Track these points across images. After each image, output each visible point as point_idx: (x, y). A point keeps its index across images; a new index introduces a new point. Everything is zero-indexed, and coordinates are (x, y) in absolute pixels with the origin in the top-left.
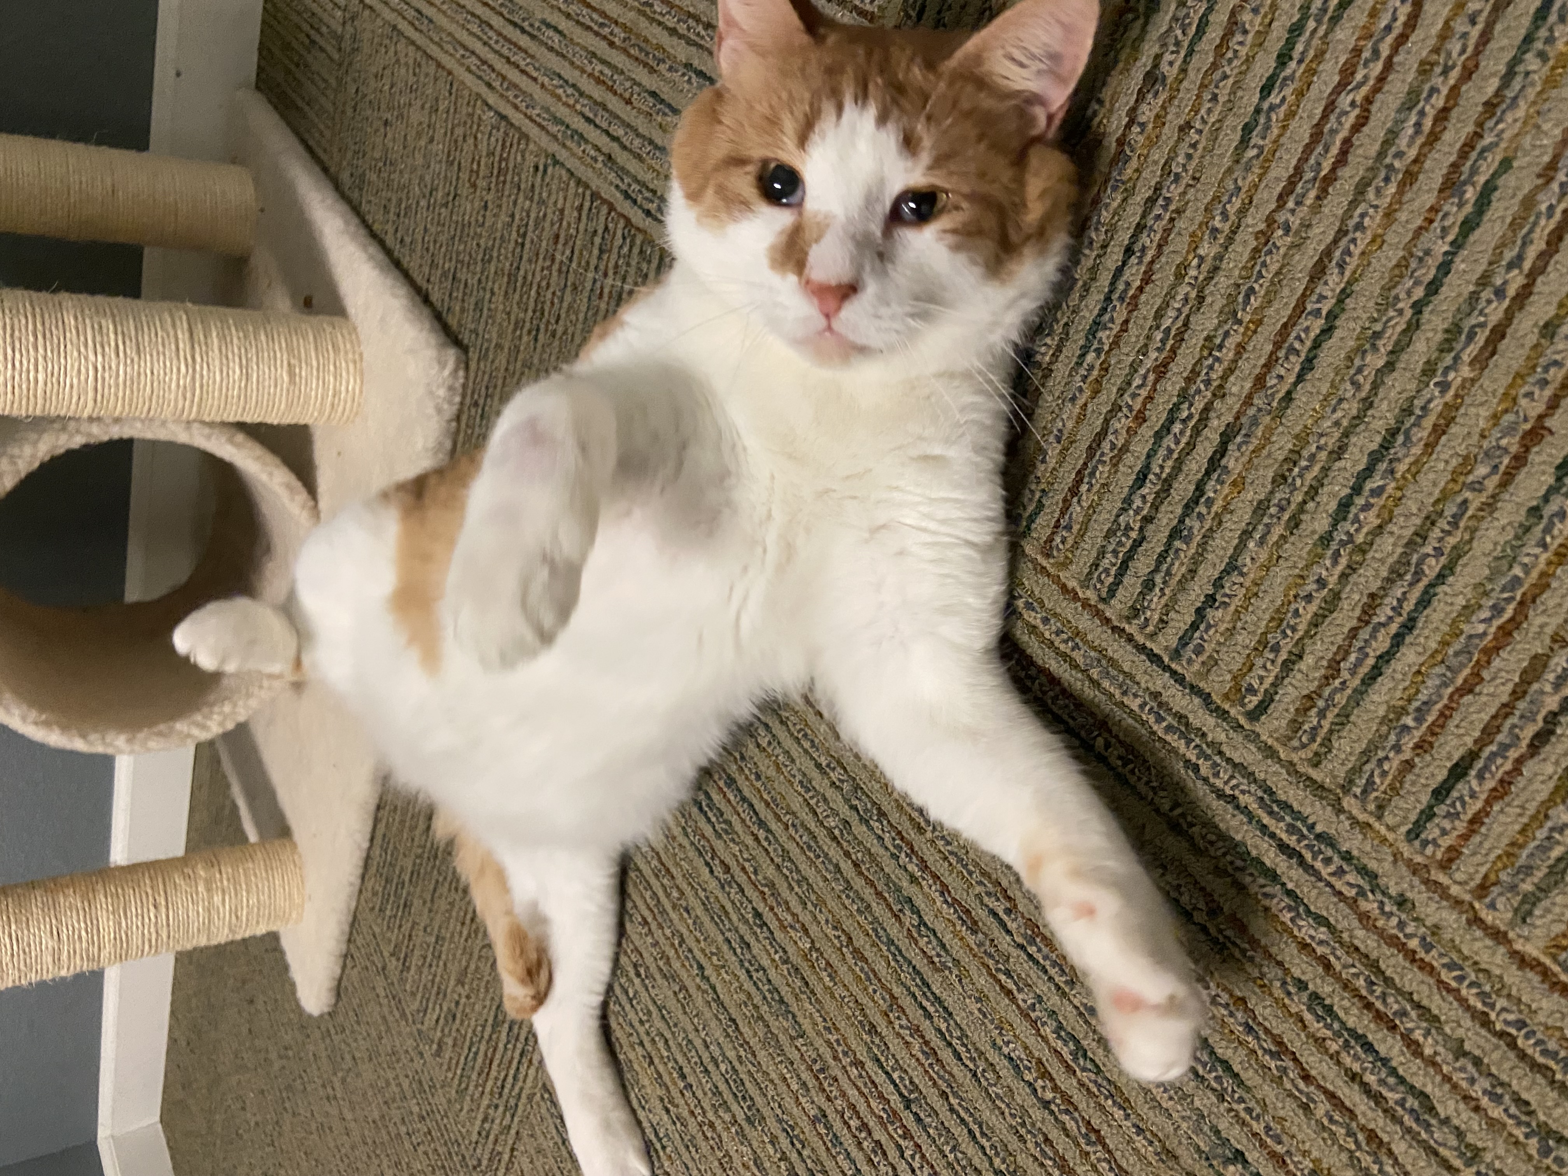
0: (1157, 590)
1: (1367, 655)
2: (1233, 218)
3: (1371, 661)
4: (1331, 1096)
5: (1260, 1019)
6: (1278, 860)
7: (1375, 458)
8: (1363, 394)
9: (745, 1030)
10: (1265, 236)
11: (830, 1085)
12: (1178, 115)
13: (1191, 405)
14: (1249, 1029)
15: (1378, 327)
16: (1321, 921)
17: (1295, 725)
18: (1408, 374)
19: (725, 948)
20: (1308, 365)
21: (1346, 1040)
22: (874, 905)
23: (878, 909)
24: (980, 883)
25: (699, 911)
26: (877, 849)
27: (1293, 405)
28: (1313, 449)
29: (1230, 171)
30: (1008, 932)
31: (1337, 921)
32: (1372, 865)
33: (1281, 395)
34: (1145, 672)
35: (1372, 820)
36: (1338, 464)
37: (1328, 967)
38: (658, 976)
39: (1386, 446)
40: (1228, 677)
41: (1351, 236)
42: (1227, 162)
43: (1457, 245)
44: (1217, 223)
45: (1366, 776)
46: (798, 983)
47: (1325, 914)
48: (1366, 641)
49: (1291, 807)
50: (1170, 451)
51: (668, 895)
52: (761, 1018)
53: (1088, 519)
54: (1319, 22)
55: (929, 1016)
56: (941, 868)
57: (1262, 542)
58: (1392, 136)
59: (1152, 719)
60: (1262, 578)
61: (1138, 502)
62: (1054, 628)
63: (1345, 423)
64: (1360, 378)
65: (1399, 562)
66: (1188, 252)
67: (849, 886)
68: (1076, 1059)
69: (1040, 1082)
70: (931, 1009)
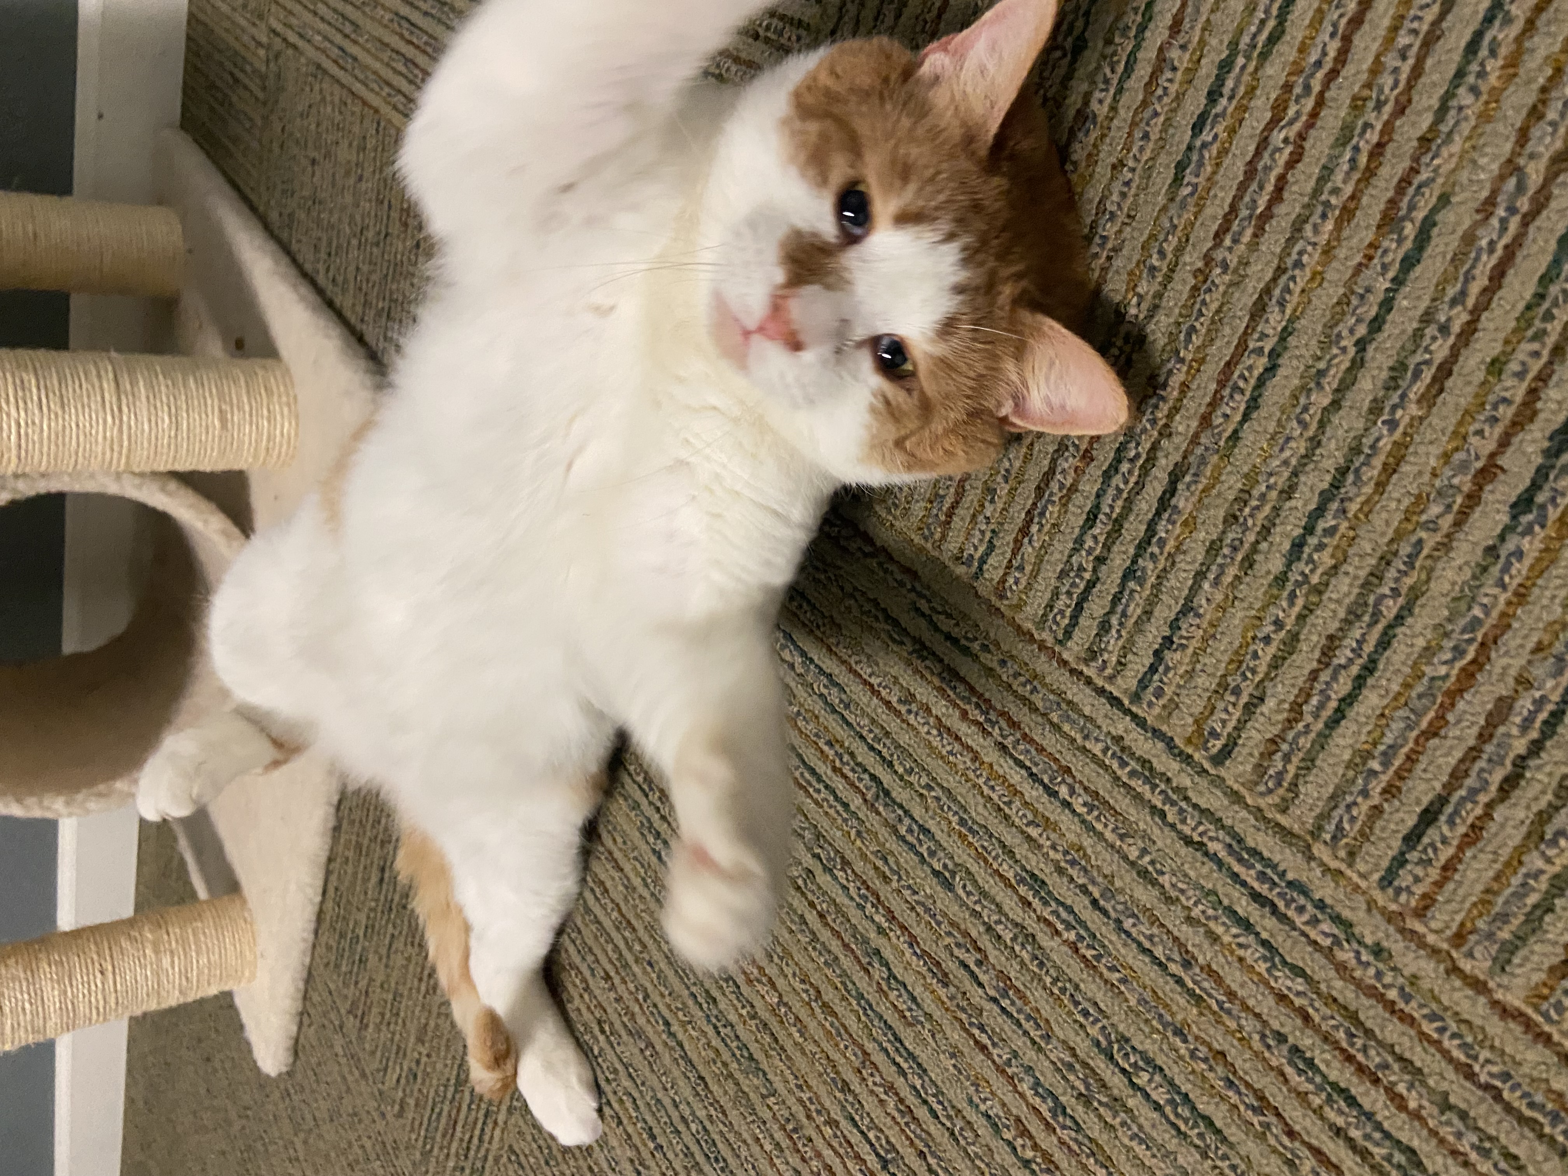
0: (1114, 632)
1: (1329, 698)
2: (1170, 256)
3: (1333, 704)
4: (1317, 1152)
5: (1241, 1073)
6: (1250, 909)
7: (1326, 498)
8: (1310, 433)
9: (714, 1088)
10: (1203, 275)
11: (804, 1145)
12: (1110, 154)
13: (1138, 444)
14: (1230, 1084)
15: (1322, 365)
16: (1298, 972)
17: (1260, 770)
18: (1354, 413)
19: (690, 1002)
20: (1253, 405)
21: (1329, 1095)
22: (841, 957)
23: (846, 962)
24: (949, 934)
25: (663, 965)
26: (841, 899)
27: (1240, 444)
28: (1263, 489)
29: (1164, 209)
30: (980, 985)
31: (1313, 971)
32: (1346, 914)
33: (1227, 434)
34: (1106, 716)
35: (1343, 867)
36: (1288, 504)
37: (1307, 1018)
38: (623, 1033)
39: (1336, 485)
40: (1190, 720)
41: (1290, 273)
42: (1161, 200)
43: (1398, 281)
44: (1155, 261)
45: (1334, 822)
46: (768, 1039)
47: (1301, 964)
48: (1327, 683)
49: (1260, 854)
50: (1120, 491)
51: (630, 949)
52: (731, 1075)
53: (1040, 560)
54: (1248, 58)
55: (902, 1073)
56: (909, 919)
57: (1216, 583)
58: (1327, 171)
59: (1115, 765)
60: (1219, 619)
61: (1089, 543)
62: (1011, 672)
63: (1294, 462)
64: (1307, 417)
65: (1356, 603)
66: (1127, 291)
67: (815, 938)
68: (1055, 1116)
69: (1020, 1141)
70: (905, 1066)
